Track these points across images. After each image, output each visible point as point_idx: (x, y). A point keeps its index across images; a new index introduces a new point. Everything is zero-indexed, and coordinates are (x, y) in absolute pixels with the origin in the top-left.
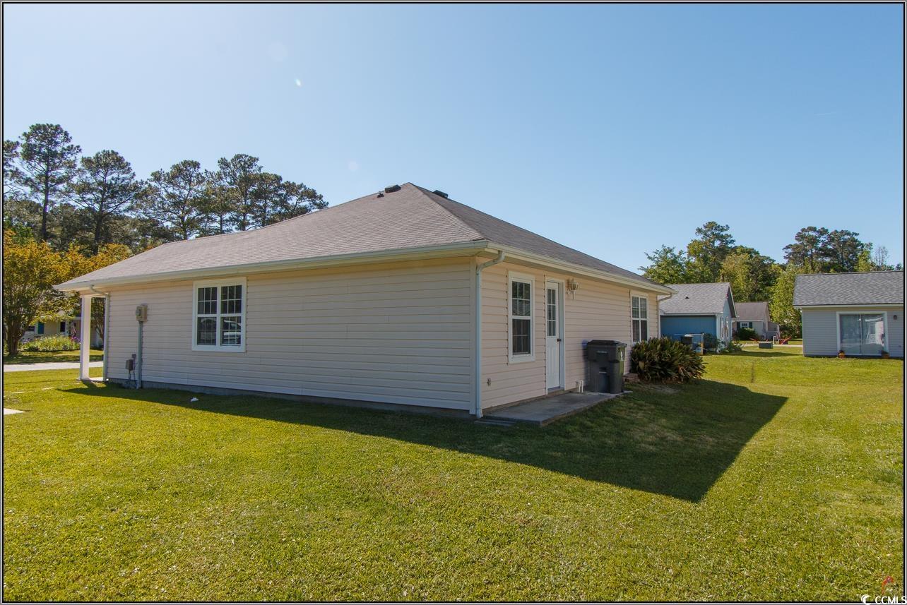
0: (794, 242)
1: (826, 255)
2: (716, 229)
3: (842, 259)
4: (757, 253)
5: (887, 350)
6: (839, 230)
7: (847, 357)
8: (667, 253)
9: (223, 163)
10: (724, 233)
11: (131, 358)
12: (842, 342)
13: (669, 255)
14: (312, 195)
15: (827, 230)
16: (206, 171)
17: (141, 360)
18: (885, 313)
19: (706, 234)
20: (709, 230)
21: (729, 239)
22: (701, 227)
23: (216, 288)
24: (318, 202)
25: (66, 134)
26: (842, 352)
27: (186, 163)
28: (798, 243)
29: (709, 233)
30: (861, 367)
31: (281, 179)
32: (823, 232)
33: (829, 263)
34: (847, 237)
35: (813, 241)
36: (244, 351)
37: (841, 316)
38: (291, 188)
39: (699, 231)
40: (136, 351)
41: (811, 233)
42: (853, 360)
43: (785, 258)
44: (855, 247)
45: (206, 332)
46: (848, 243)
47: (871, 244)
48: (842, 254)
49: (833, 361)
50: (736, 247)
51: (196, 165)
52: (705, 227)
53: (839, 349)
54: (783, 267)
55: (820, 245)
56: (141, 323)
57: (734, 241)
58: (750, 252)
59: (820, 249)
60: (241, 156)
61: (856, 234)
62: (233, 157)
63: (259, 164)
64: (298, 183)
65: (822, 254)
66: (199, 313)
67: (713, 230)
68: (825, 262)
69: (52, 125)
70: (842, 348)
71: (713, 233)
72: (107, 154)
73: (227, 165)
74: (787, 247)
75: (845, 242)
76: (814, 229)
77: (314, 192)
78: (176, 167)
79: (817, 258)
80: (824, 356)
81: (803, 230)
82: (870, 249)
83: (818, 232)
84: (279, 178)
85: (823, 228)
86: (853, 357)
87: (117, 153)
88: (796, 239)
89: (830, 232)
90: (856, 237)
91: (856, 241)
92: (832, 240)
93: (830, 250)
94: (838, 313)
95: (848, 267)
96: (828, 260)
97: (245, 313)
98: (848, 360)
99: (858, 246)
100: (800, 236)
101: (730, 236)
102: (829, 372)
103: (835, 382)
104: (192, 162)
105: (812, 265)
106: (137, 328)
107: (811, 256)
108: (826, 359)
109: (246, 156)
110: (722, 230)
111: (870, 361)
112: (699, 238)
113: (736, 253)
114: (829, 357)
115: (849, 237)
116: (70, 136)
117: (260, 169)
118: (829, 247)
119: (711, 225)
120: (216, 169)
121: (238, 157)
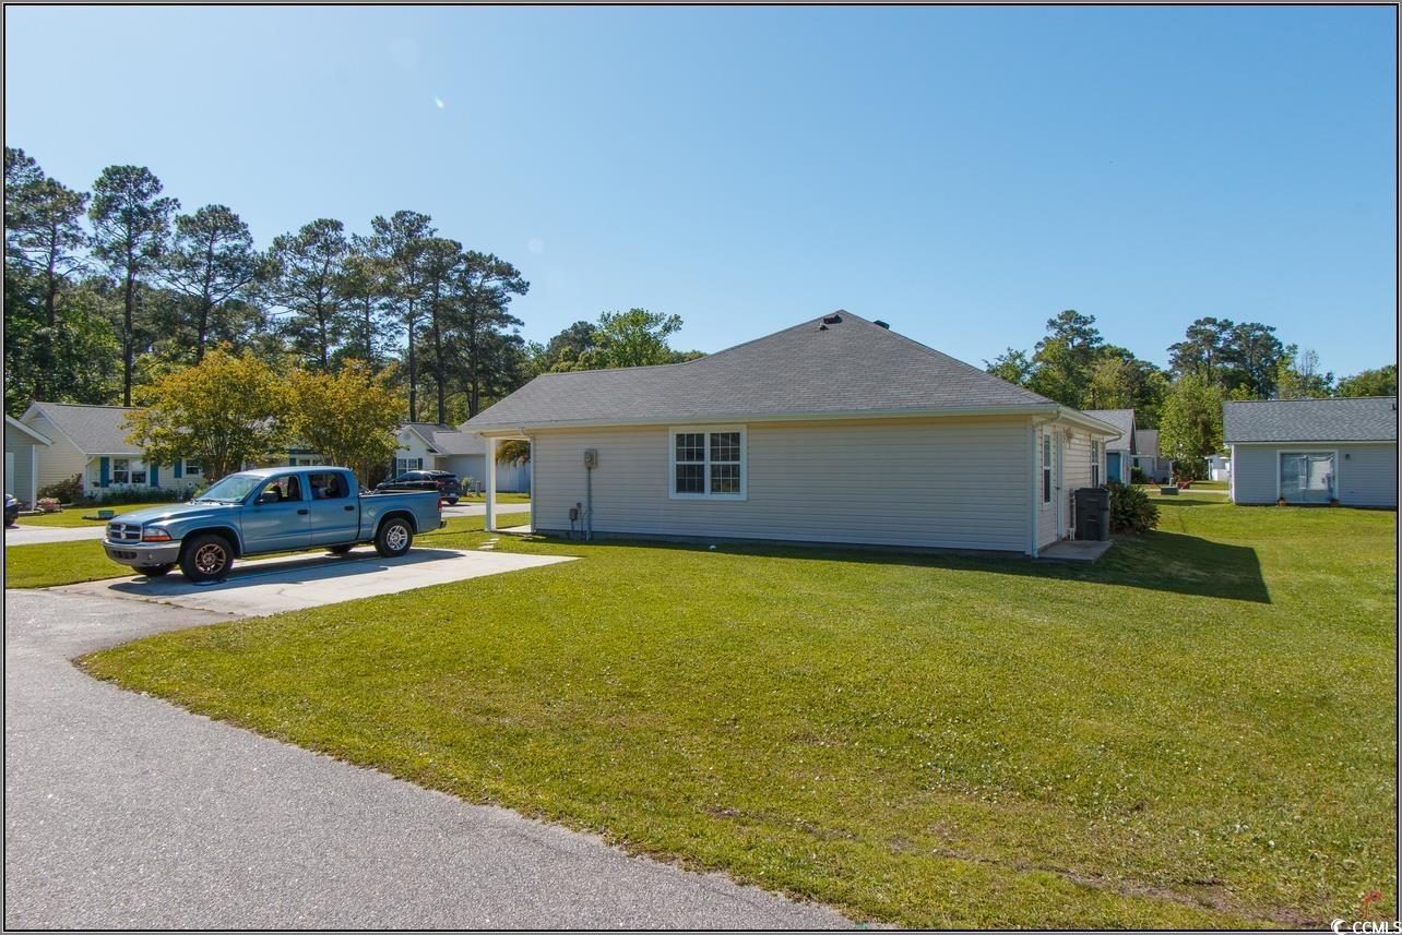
0: (1183, 339)
1: (1230, 359)
2: (1076, 322)
3: (1251, 364)
4: (1131, 356)
5: (1336, 495)
6: (1248, 323)
7: (1288, 505)
8: (1015, 359)
9: (380, 224)
10: (1087, 327)
11: (575, 506)
12: (1282, 486)
13: (1018, 362)
14: (506, 271)
15: (1232, 323)
16: (355, 237)
17: (590, 509)
18: (1336, 451)
19: (1061, 329)
20: (1066, 323)
21: (1094, 336)
22: (1055, 318)
23: (703, 435)
24: (514, 281)
25: (156, 181)
26: (1282, 499)
27: (322, 223)
28: (1189, 341)
29: (1066, 326)
30: (1309, 517)
31: (461, 248)
32: (1226, 325)
33: (1234, 371)
34: (1258, 333)
35: (1211, 339)
36: (745, 499)
37: (1283, 455)
38: (475, 261)
39: (1052, 323)
40: (584, 500)
41: (1208, 327)
42: (1297, 508)
43: (1170, 362)
44: (1269, 348)
45: (689, 480)
46: (1259, 342)
47: (1295, 347)
48: (1251, 357)
49: (1273, 510)
50: (1104, 348)
51: (337, 226)
52: (1061, 318)
53: (1278, 496)
54: (1167, 376)
55: (1220, 345)
56: (589, 468)
57: (1101, 339)
58: (1120, 353)
59: (1221, 351)
60: (405, 213)
61: (1272, 329)
62: (393, 215)
63: (431, 225)
64: (486, 253)
65: (1223, 358)
66: (678, 460)
67: (1072, 323)
68: (1227, 369)
69: (134, 168)
70: (1282, 494)
71: (1072, 328)
72: (213, 210)
73: (386, 227)
74: (1174, 347)
75: (1255, 340)
76: (1212, 321)
77: (509, 267)
78: (307, 230)
79: (1216, 363)
80: (1261, 505)
81: (1198, 322)
82: (1294, 353)
83: (1219, 325)
84: (459, 246)
85: (1226, 321)
86: (1295, 505)
87: (228, 209)
88: (1188, 336)
89: (1235, 325)
90: (1272, 334)
91: (1272, 338)
92: (1238, 337)
93: (1235, 352)
94: (1279, 451)
95: (1259, 376)
96: (1230, 366)
97: (745, 461)
98: (1292, 509)
99: (1273, 345)
100: (1192, 332)
101: (1096, 332)
102: (1271, 522)
103: (1282, 535)
104: (331, 222)
105: (1209, 374)
106: (585, 475)
107: (1208, 360)
108: (1264, 508)
109: (412, 214)
110: (1085, 323)
111: (1318, 510)
112: (1052, 333)
113: (1104, 356)
114: (1266, 505)
115: (1261, 333)
116: (160, 183)
117: (431, 233)
118: (1234, 347)
119: (1070, 316)
120: (369, 232)
121: (400, 215)
